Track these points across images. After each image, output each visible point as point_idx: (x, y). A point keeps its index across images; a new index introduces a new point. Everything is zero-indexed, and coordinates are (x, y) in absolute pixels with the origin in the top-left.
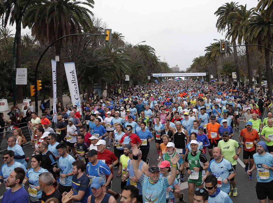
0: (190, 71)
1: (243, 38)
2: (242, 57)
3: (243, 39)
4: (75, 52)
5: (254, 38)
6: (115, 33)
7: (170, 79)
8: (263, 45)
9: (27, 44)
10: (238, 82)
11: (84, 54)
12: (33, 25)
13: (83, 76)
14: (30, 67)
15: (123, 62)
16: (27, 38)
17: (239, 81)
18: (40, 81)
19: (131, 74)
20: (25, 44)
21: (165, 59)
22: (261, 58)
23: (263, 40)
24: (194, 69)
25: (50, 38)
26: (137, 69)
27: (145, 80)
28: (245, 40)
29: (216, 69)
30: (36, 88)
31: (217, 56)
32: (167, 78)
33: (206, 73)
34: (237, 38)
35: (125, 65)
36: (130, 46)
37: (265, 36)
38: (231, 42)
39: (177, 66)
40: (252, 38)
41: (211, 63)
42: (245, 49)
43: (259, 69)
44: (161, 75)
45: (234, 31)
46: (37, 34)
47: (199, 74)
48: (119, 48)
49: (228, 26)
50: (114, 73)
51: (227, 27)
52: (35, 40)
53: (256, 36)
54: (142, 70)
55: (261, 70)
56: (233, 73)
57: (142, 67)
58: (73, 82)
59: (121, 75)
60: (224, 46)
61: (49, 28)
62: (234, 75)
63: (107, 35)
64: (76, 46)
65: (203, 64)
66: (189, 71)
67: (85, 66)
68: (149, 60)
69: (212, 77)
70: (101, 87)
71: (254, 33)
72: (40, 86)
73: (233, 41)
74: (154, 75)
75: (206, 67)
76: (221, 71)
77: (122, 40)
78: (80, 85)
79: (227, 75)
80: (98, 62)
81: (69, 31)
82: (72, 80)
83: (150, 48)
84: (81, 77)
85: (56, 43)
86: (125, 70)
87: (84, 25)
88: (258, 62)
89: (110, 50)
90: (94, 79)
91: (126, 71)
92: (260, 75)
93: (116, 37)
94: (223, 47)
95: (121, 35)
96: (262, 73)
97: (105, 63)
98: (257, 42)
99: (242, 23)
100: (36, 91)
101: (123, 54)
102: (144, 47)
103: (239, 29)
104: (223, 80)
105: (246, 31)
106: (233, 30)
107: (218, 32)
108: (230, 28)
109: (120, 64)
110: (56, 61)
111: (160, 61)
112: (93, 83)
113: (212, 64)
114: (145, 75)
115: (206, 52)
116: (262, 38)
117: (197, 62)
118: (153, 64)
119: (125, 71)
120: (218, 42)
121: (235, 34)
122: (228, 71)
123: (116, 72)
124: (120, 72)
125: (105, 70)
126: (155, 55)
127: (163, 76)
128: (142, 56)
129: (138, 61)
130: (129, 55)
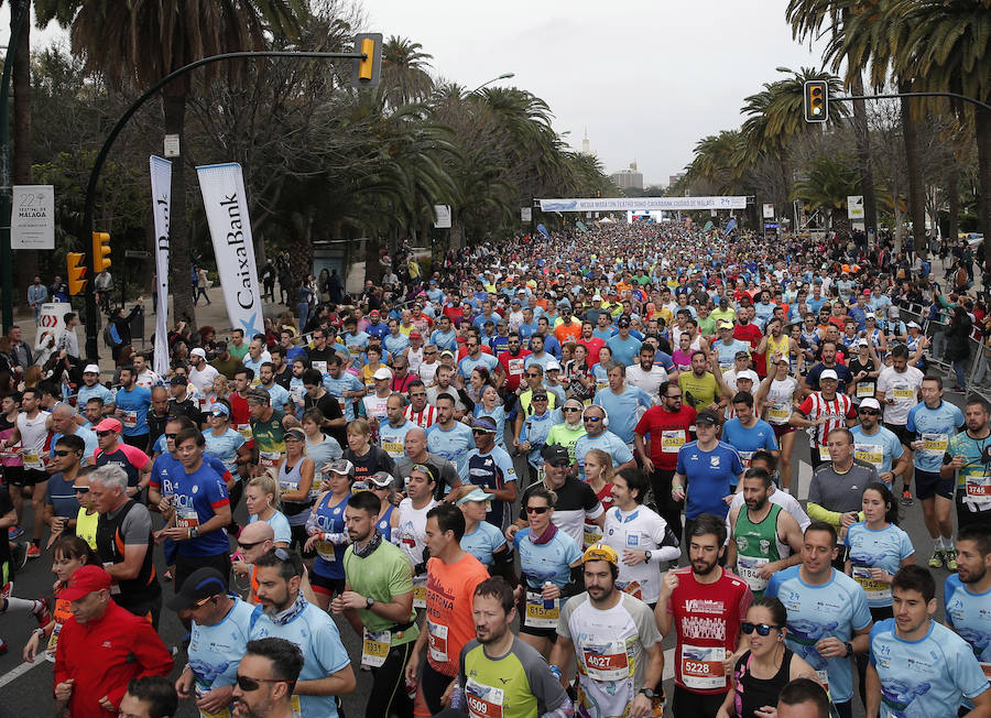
0: (685, 186)
1: (890, 64)
2: (887, 135)
3: (890, 70)
4: (241, 121)
5: (934, 65)
6: (393, 42)
7: (606, 220)
8: (969, 93)
9: (56, 84)
10: (870, 236)
11: (275, 129)
12: (75, 16)
13: (274, 213)
14: (68, 176)
15: (425, 157)
16: (53, 62)
17: (875, 230)
18: (105, 236)
19: (458, 201)
20: (47, 82)
21: (586, 141)
22: (957, 141)
23: (969, 75)
24: (701, 182)
25: (144, 63)
26: (480, 182)
27: (510, 224)
28: (901, 73)
29: (786, 182)
30: (88, 262)
31: (787, 131)
32: (597, 215)
33: (745, 198)
34: (869, 64)
35: (436, 169)
36: (454, 92)
37: (976, 59)
38: (842, 79)
39: (633, 166)
40: (929, 65)
41: (766, 161)
42: (899, 108)
43: (952, 182)
44: (574, 205)
45: (857, 36)
46: (93, 48)
47: (717, 203)
48: (411, 100)
49: (833, 16)
50: (392, 198)
51: (827, 20)
52: (85, 73)
53: (942, 59)
54: (499, 186)
55: (959, 186)
56: (849, 198)
57: (498, 173)
58: (232, 239)
59: (418, 207)
60: (820, 97)
61: (138, 24)
62: (855, 207)
63: (364, 58)
64: (244, 96)
65: (734, 162)
66: (679, 187)
67: (279, 174)
68: (527, 146)
69: (768, 212)
70: (340, 254)
71: (936, 45)
72: (106, 256)
73: (853, 75)
74: (546, 204)
75: (747, 173)
76: (805, 192)
77: (424, 68)
78: (262, 243)
79: (827, 206)
80: (328, 158)
81: (217, 35)
82: (231, 234)
83: (530, 101)
84: (266, 215)
85: (168, 85)
86: (435, 185)
87: (276, 16)
88: (947, 156)
89: (376, 110)
90: (313, 224)
91: (438, 190)
92: (956, 206)
93: (397, 56)
94: (817, 102)
95: (417, 50)
96: (962, 198)
97: (355, 163)
98: (947, 80)
99: (890, 8)
100: (89, 274)
101: (426, 125)
102: (506, 97)
103: (876, 29)
104: (812, 225)
105: (904, 38)
106: (852, 34)
107: (794, 38)
108: (840, 26)
109: (414, 162)
110: (167, 154)
111: (566, 150)
112: (312, 240)
113: (768, 165)
114: (512, 203)
115: (746, 117)
116: (964, 64)
117: (712, 156)
118: (543, 162)
119: (434, 190)
120: (794, 78)
121: (862, 49)
122: (832, 190)
123: (400, 194)
124: (416, 193)
125: (357, 190)
126: (548, 128)
127: (578, 208)
128: (500, 132)
129: (483, 152)
130: (449, 130)
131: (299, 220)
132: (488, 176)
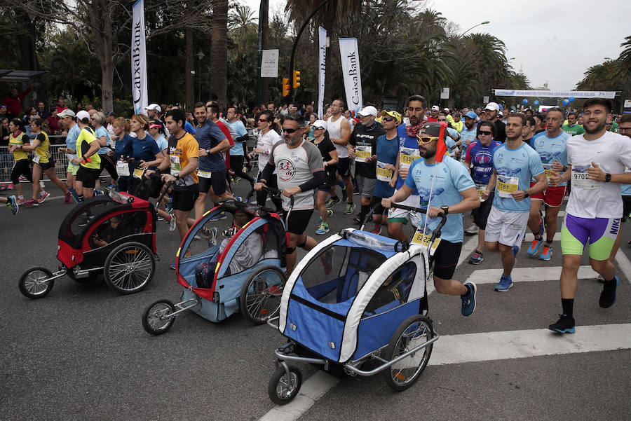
6: (427, 12)
15: (441, 60)
18: (298, 73)
26: (465, 79)
27: (478, 103)
30: (291, 82)
32: (523, 107)
33: (614, 93)
35: (445, 66)
39: (546, 85)
44: (513, 93)
47: (597, 95)
50: (422, 78)
54: (475, 81)
57: (475, 75)
58: (351, 73)
59: (434, 86)
65: (610, 76)
67: (372, 61)
69: (627, 104)
70: (396, 102)
72: (298, 81)
74: (498, 92)
75: (617, 81)
82: (351, 71)
91: (445, 76)
93: (429, 19)
97: (407, 57)
100: (291, 88)
111: (512, 70)
115: (624, 48)
117: (596, 75)
118: (497, 74)
119: (443, 76)
124: (434, 78)
125: (407, 71)
126: (503, 56)
127: (515, 95)
128: (478, 54)
129: (468, 65)
130: (454, 47)
131: (379, 83)
132: (469, 76)
